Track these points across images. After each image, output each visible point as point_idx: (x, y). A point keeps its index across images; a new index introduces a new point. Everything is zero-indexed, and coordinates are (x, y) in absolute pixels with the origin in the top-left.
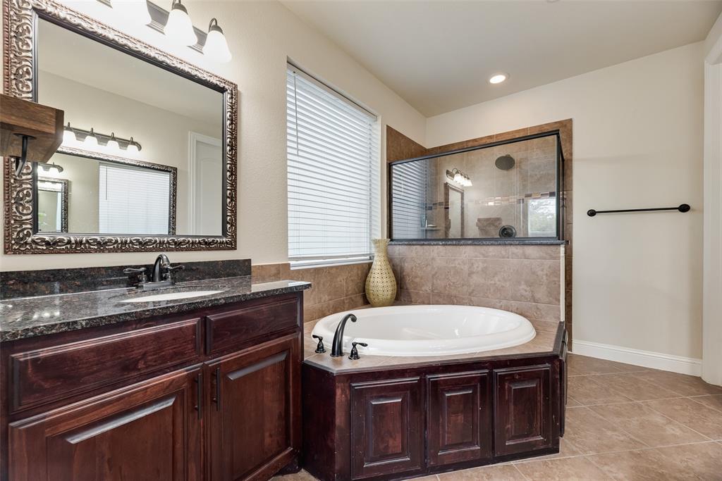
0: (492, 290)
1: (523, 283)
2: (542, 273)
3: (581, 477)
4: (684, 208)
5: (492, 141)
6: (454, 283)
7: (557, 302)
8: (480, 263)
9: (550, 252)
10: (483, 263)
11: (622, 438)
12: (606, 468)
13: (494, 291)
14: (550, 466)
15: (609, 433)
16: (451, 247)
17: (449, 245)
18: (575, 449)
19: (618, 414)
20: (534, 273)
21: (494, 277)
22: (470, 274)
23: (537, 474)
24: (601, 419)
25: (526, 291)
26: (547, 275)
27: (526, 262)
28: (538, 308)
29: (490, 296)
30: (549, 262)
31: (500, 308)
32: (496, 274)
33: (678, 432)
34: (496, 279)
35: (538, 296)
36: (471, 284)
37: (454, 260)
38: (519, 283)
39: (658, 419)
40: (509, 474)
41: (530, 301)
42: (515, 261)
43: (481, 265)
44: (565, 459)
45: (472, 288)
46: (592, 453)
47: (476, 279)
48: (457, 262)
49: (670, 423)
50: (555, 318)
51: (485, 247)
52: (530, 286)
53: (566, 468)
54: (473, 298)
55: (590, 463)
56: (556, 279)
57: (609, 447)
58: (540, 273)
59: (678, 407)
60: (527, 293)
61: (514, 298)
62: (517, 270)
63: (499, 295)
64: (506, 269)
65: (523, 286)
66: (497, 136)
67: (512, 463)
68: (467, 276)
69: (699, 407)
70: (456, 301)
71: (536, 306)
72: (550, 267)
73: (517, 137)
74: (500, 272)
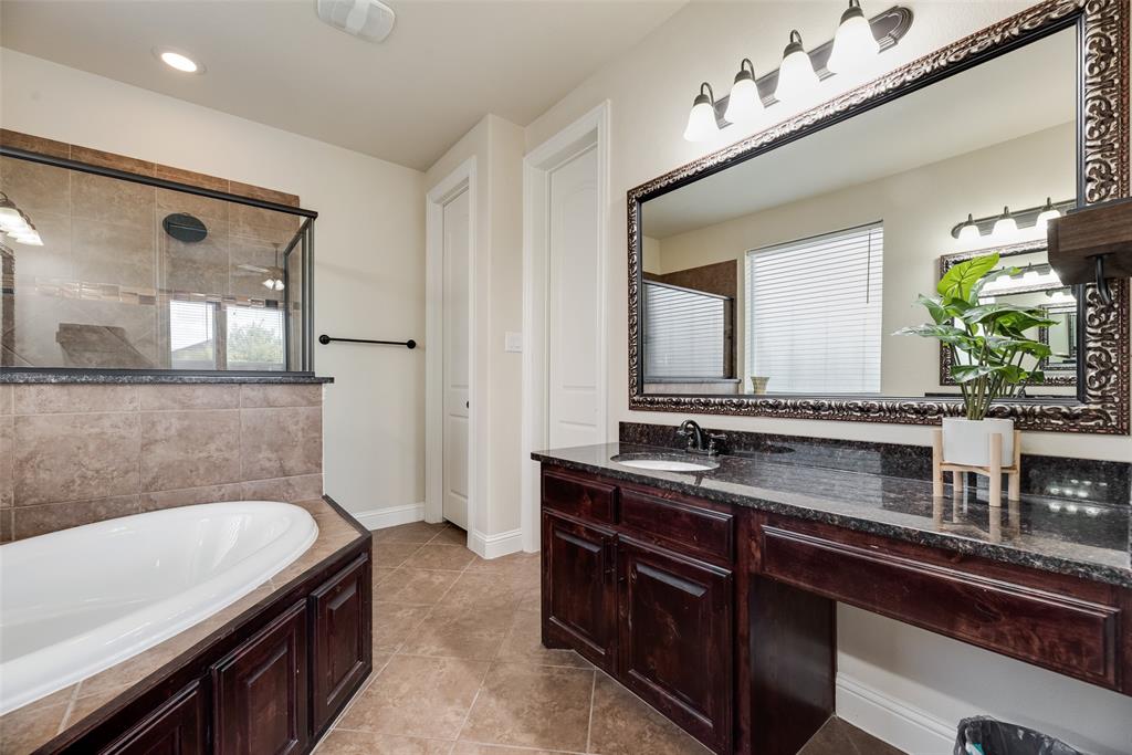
0: (202, 471)
1: (264, 447)
2: (295, 427)
3: (408, 679)
4: (411, 344)
5: (147, 173)
6: (97, 472)
7: (318, 469)
8: (173, 420)
9: (306, 394)
10: (179, 419)
11: (411, 613)
12: (420, 651)
13: (207, 469)
14: (374, 692)
15: (399, 614)
16: (89, 388)
17: (82, 383)
18: (383, 654)
19: (393, 590)
20: (283, 429)
21: (207, 444)
22: (147, 446)
23: (368, 715)
24: (382, 606)
25: (270, 460)
26: (303, 429)
27: (269, 411)
28: (290, 484)
29: (198, 482)
30: (304, 411)
31: (222, 499)
32: (211, 437)
33: (442, 579)
34: (212, 447)
35: (290, 464)
36: (151, 465)
37: (100, 418)
38: (258, 448)
39: (422, 575)
40: (338, 745)
41: (277, 476)
42: (250, 411)
43: (176, 424)
44: (382, 674)
45: (151, 475)
46: (400, 645)
47: (160, 454)
48: (106, 423)
49: (431, 573)
50: (316, 492)
51: (185, 389)
52: (277, 451)
53: (389, 681)
54: (153, 495)
55: (407, 657)
56: (316, 435)
57: (408, 629)
58: (293, 428)
59: (427, 556)
60: (272, 463)
61: (248, 477)
62: (255, 429)
63: (218, 477)
64: (232, 428)
65: (265, 453)
66: (161, 168)
67: (331, 729)
68: (139, 450)
69: (439, 548)
70: (103, 512)
71: (287, 481)
72: (308, 418)
73: (207, 187)
74: (221, 433)
